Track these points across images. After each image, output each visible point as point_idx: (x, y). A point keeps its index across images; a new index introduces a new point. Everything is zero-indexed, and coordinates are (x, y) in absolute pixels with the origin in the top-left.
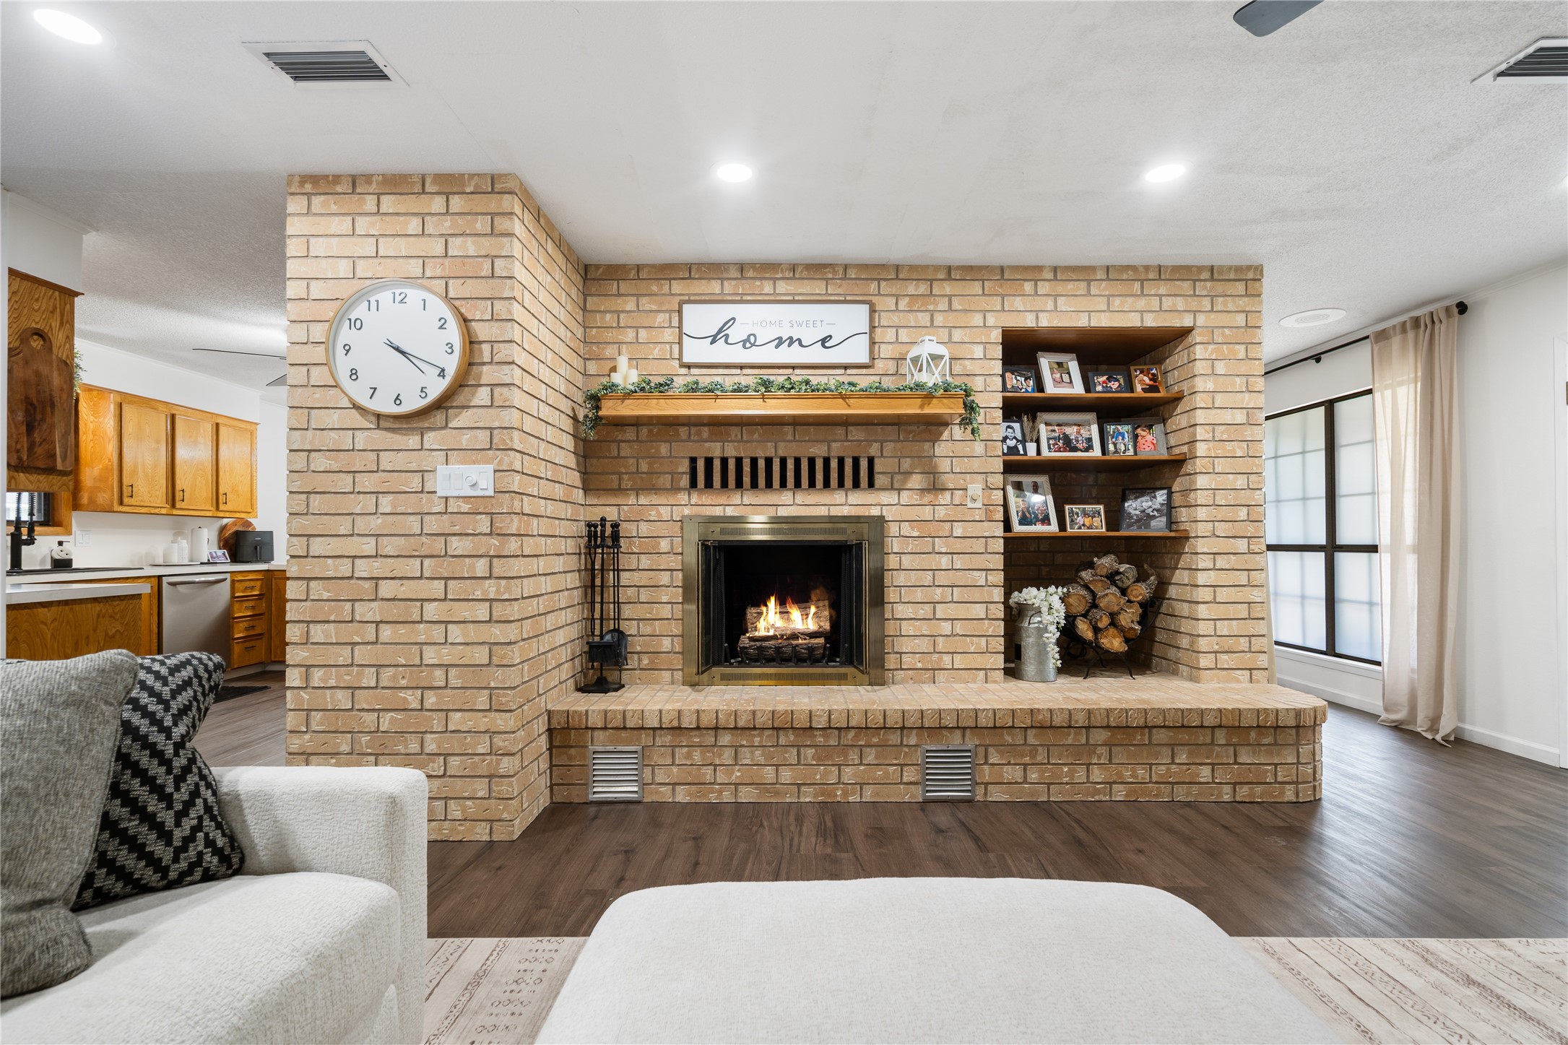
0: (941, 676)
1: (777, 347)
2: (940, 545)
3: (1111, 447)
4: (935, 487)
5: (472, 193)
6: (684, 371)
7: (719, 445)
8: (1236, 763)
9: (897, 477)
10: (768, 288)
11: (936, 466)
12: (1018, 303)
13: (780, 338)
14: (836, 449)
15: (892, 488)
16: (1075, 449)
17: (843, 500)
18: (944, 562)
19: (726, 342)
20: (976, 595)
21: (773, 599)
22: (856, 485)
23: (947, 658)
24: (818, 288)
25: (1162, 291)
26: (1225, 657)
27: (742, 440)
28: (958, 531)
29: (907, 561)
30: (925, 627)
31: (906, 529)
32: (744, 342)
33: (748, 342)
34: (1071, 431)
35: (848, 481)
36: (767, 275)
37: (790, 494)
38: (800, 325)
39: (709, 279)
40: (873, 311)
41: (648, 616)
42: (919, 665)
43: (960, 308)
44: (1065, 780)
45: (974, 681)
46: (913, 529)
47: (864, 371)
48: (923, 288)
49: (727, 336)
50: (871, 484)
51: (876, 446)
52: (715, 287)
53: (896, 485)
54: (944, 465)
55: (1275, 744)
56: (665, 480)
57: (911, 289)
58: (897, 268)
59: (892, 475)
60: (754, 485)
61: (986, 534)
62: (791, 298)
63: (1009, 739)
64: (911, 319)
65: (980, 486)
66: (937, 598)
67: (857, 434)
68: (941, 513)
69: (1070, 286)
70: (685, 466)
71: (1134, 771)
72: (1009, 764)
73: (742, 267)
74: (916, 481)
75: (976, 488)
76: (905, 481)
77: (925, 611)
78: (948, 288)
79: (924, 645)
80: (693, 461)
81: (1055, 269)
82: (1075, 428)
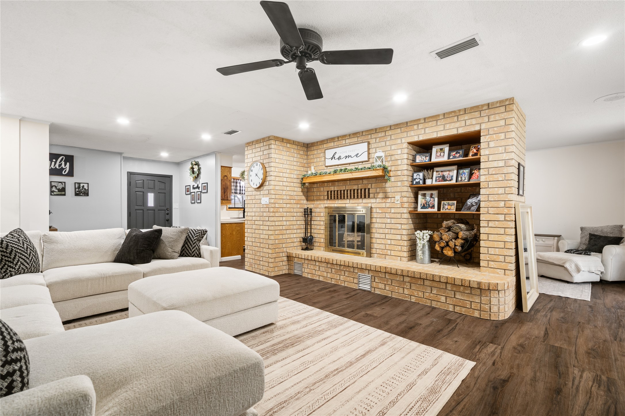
0: (387, 257)
1: (346, 159)
2: (388, 215)
3: (460, 179)
4: (386, 197)
6: (326, 168)
7: (333, 187)
8: (455, 297)
9: (376, 194)
10: (344, 142)
11: (386, 190)
12: (412, 133)
13: (346, 156)
14: (360, 187)
15: (374, 198)
16: (446, 180)
17: (361, 202)
18: (389, 221)
19: (335, 159)
20: (398, 232)
22: (365, 197)
23: (389, 252)
24: (355, 139)
25: (466, 118)
26: (492, 263)
27: (338, 186)
28: (393, 211)
29: (378, 220)
30: (383, 241)
31: (378, 210)
32: (338, 158)
33: (339, 158)
34: (446, 174)
35: (363, 196)
36: (344, 139)
37: (349, 200)
38: (351, 151)
39: (331, 142)
40: (369, 144)
41: (319, 233)
42: (381, 253)
43: (394, 138)
45: (397, 260)
46: (380, 210)
47: (367, 163)
48: (383, 134)
49: (335, 157)
50: (369, 197)
51: (370, 185)
52: (332, 144)
53: (375, 197)
54: (389, 190)
55: (471, 293)
56: (322, 197)
57: (380, 135)
58: (376, 129)
59: (374, 193)
60: (341, 198)
61: (401, 212)
62: (349, 144)
64: (380, 145)
65: (399, 196)
66: (386, 232)
67: (365, 182)
68: (388, 205)
69: (430, 123)
70: (326, 194)
71: (418, 293)
73: (338, 137)
74: (381, 195)
75: (398, 197)
76: (377, 196)
77: (383, 236)
78: (390, 133)
79: (383, 247)
80: (328, 191)
81: (425, 119)
82: (448, 172)
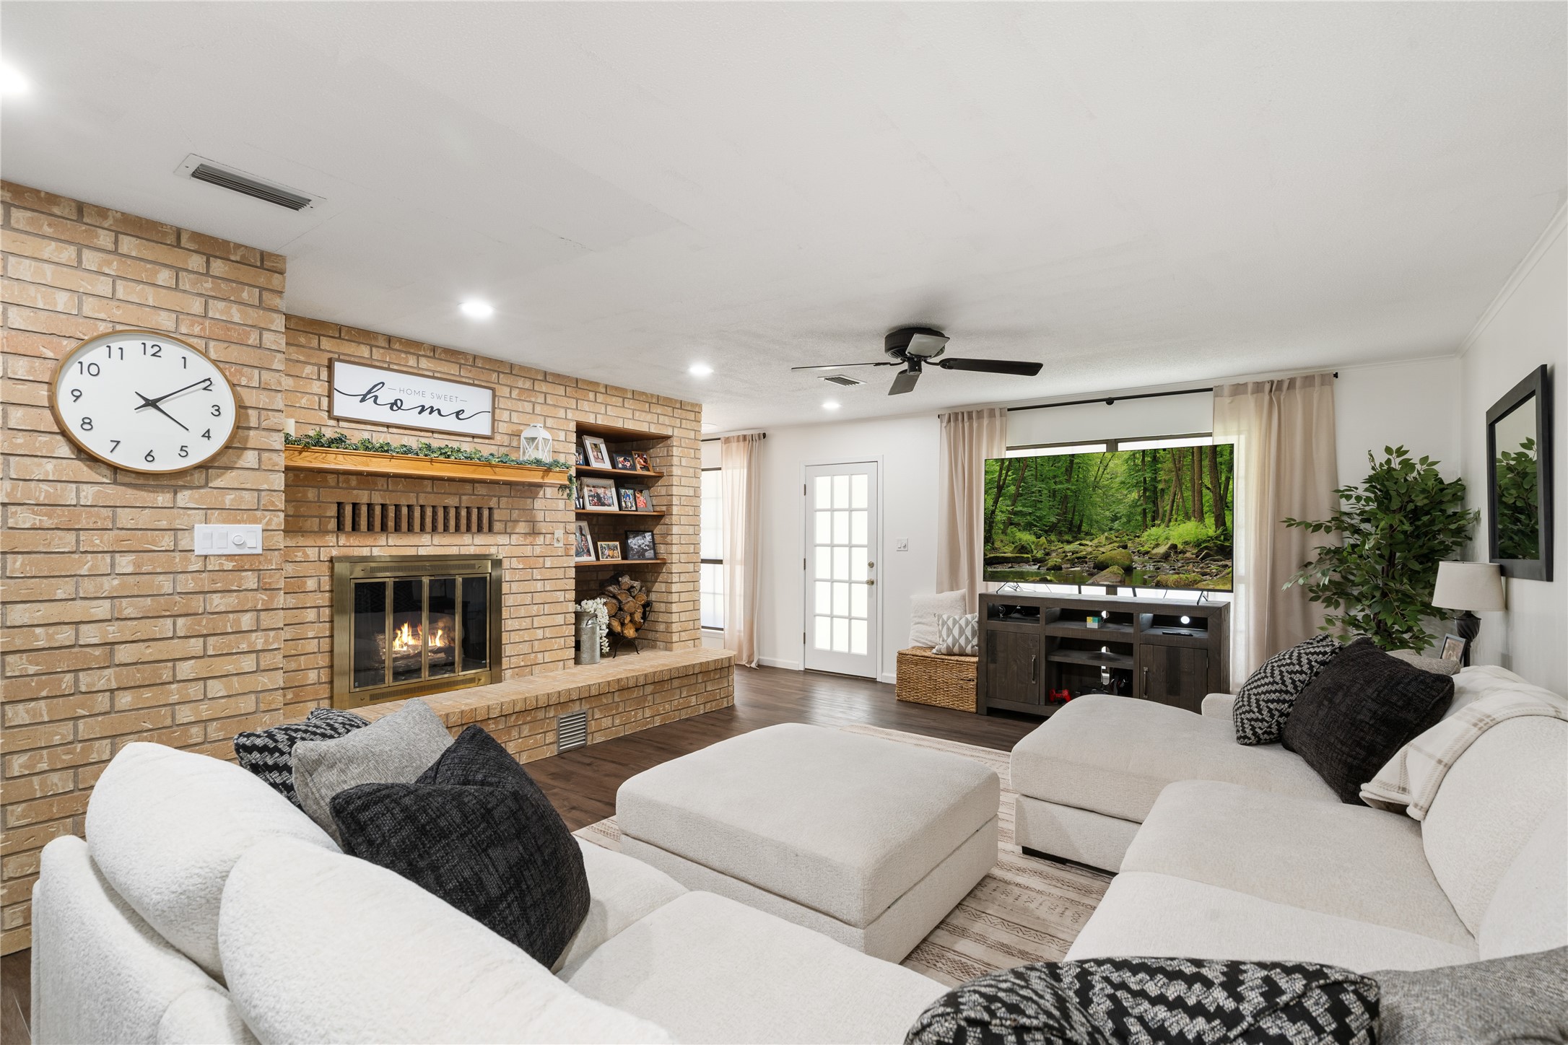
0: (536, 669)
1: (420, 413)
2: (537, 575)
3: (623, 504)
4: (534, 533)
5: (237, 262)
6: (333, 423)
7: (366, 493)
8: (706, 691)
9: (509, 524)
10: (412, 361)
11: (535, 517)
12: (585, 405)
13: (423, 407)
14: (466, 500)
15: (506, 533)
16: (604, 505)
17: (470, 542)
18: (539, 586)
19: (375, 402)
20: (558, 608)
21: (406, 625)
22: (480, 530)
23: (540, 656)
24: (453, 369)
25: (659, 411)
26: (683, 634)
27: (387, 490)
28: (548, 564)
29: (515, 587)
30: (526, 635)
31: (515, 563)
32: (392, 405)
33: (395, 405)
34: (601, 491)
35: (474, 527)
36: (412, 351)
37: (428, 537)
38: (439, 397)
39: (359, 343)
40: (494, 396)
41: (293, 652)
42: (522, 664)
43: (551, 403)
44: (633, 720)
45: (557, 670)
46: (519, 563)
47: (487, 441)
48: (528, 385)
49: (376, 397)
50: (490, 530)
51: (495, 499)
52: (364, 351)
53: (508, 530)
54: (540, 516)
55: (721, 678)
56: (314, 523)
57: (520, 384)
58: (512, 366)
59: (506, 522)
60: (397, 529)
61: (565, 565)
62: (431, 374)
63: (605, 701)
64: (520, 406)
65: (563, 531)
66: (534, 613)
67: (481, 490)
68: (538, 551)
69: (614, 399)
70: (332, 511)
71: (664, 706)
72: (605, 717)
73: (390, 339)
74: (522, 527)
75: (559, 533)
76: (514, 528)
77: (526, 623)
78: (544, 387)
79: (525, 648)
80: (341, 506)
81: (606, 387)
82: (603, 489)
